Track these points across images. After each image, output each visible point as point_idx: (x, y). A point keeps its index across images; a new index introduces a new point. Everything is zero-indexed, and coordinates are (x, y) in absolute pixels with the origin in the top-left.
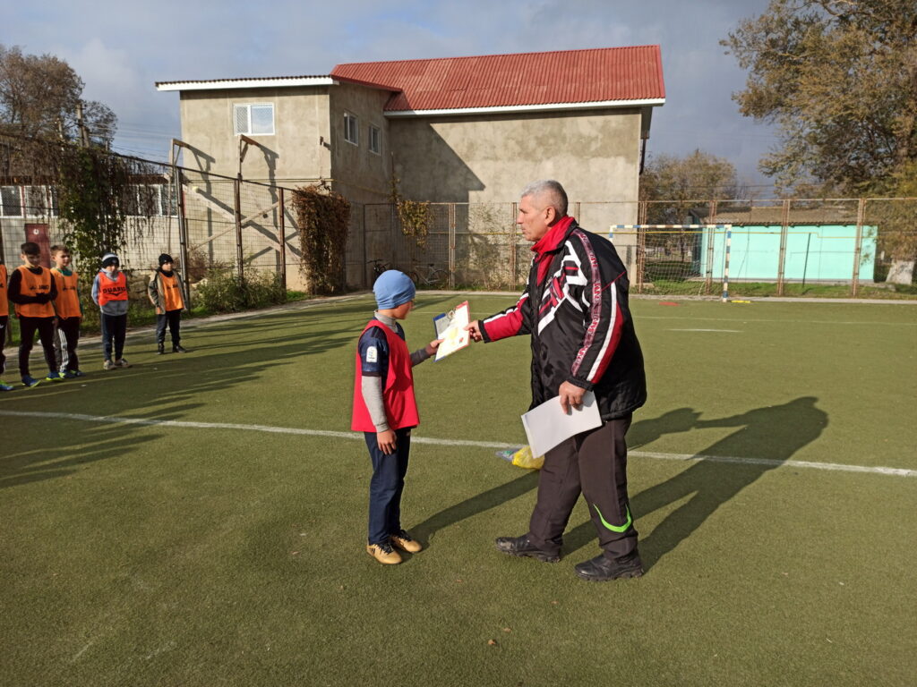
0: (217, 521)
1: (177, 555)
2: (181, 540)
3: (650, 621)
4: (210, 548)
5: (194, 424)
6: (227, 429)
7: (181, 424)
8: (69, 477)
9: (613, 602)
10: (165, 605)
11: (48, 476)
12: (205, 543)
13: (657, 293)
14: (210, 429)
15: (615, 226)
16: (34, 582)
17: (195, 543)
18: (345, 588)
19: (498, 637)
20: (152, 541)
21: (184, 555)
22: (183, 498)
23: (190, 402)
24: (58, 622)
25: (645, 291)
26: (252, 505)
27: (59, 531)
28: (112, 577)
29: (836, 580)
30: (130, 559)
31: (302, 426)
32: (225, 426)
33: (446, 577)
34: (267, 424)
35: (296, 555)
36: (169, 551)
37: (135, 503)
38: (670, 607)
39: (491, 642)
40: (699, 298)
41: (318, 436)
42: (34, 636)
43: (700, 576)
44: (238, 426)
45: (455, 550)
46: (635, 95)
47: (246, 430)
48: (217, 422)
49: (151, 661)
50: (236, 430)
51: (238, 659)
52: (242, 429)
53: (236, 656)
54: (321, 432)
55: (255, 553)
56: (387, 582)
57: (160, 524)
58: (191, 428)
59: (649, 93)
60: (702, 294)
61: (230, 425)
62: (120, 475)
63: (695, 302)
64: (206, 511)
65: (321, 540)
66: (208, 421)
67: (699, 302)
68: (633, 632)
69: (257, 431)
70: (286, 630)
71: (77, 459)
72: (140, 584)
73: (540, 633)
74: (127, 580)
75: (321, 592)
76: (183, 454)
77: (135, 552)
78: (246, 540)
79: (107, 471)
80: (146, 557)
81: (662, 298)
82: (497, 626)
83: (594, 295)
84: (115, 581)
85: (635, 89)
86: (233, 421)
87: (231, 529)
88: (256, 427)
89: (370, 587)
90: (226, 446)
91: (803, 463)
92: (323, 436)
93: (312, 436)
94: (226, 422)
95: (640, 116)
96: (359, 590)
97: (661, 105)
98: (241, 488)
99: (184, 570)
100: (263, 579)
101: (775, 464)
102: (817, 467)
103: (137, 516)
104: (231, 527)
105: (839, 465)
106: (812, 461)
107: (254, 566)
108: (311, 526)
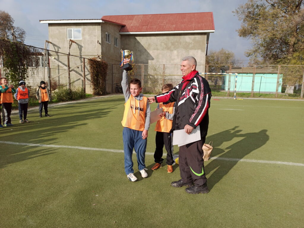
0: (62, 189)
1: (46, 206)
2: (48, 198)
4: (60, 202)
6: (65, 148)
12: (58, 200)
17: (53, 200)
18: (116, 222)
20: (36, 199)
21: (49, 206)
22: (49, 179)
23: (51, 137)
26: (76, 182)
28: (18, 218)
30: (26, 209)
31: (94, 147)
33: (156, 216)
34: (80, 146)
35: (95, 206)
36: (43, 204)
37: (29, 181)
41: (100, 151)
45: (158, 203)
47: (72, 149)
50: (69, 148)
52: (71, 148)
54: (101, 149)
55: (78, 205)
56: (133, 219)
57: (39, 191)
59: (209, 28)
60: (227, 96)
61: (66, 147)
62: (24, 168)
63: (225, 99)
64: (58, 185)
65: (104, 198)
69: (77, 149)
74: (25, 220)
75: (106, 225)
76: (49, 159)
77: (28, 205)
78: (74, 199)
80: (33, 207)
81: (214, 98)
83: (201, 97)
84: (19, 220)
85: (205, 27)
86: (68, 145)
87: (68, 193)
88: (77, 147)
89: (126, 222)
90: (65, 155)
91: (280, 162)
92: (102, 151)
93: (98, 151)
94: (65, 145)
95: (206, 36)
96: (122, 223)
97: (213, 32)
98: (71, 174)
99: (49, 213)
100: (82, 218)
101: (270, 163)
102: (286, 164)
103: (30, 187)
104: (68, 192)
105: (293, 163)
106: (283, 162)
107: (78, 212)
108: (100, 191)
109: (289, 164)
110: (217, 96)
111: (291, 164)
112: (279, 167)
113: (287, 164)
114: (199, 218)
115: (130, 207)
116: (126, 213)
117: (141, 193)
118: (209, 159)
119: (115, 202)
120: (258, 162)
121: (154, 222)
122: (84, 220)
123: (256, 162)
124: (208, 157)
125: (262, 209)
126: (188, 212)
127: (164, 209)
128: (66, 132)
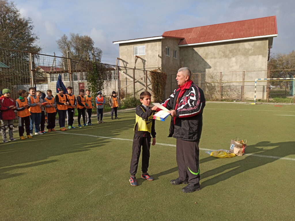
1: (114, 172)
2: (115, 168)
3: (246, 203)
6: (128, 141)
7: (116, 139)
8: (88, 151)
9: (235, 197)
10: (110, 184)
11: (83, 150)
12: (121, 170)
13: (274, 102)
14: (124, 140)
15: (257, 79)
16: (80, 176)
17: (118, 170)
18: (156, 185)
19: (198, 202)
21: (116, 172)
22: (116, 158)
24: (86, 185)
25: (269, 101)
27: (86, 164)
30: (102, 172)
38: (254, 200)
39: (195, 203)
40: (290, 104)
42: (80, 188)
43: (266, 192)
46: (266, 34)
48: (126, 139)
49: (106, 196)
51: (127, 199)
53: (127, 198)
58: (119, 140)
59: (271, 33)
60: (291, 102)
63: (289, 105)
64: (122, 162)
66: (123, 138)
67: (290, 105)
68: (240, 205)
70: (140, 193)
71: (90, 146)
72: (105, 178)
73: (211, 202)
74: (102, 177)
79: (97, 150)
80: (106, 172)
81: (276, 104)
82: (198, 199)
84: (99, 177)
85: (266, 32)
95: (267, 41)
96: (160, 185)
97: (276, 36)
99: (115, 176)
103: (105, 162)
110: (282, 102)
128: (128, 130)
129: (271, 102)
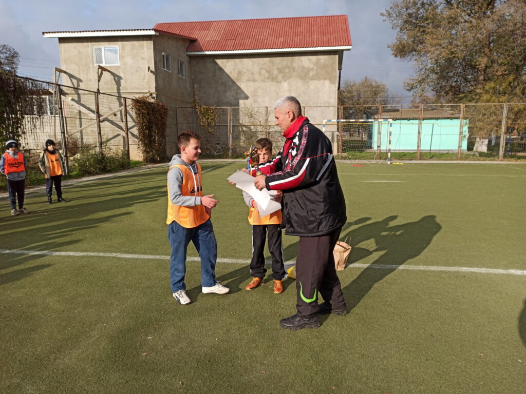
0: (87, 329)
1: (58, 360)
2: (61, 347)
4: (83, 352)
5: (71, 254)
6: (94, 256)
7: (63, 253)
12: (79, 348)
13: (350, 159)
14: (83, 257)
15: (326, 121)
17: (71, 349)
18: (183, 384)
20: (39, 349)
21: (63, 360)
22: (63, 312)
23: (68, 239)
25: (342, 158)
26: (113, 315)
28: (8, 383)
29: (515, 358)
30: (22, 366)
31: (145, 253)
32: (92, 254)
33: (254, 368)
34: (121, 252)
35: (145, 356)
36: (52, 357)
37: (28, 317)
40: (374, 161)
41: (156, 260)
44: (101, 254)
45: (258, 346)
46: (335, 43)
47: (107, 257)
48: (87, 251)
50: (101, 257)
52: (104, 257)
54: (158, 257)
55: (115, 357)
56: (212, 377)
57: (46, 334)
58: (69, 257)
59: (342, 43)
60: (376, 159)
61: (95, 254)
62: (18, 295)
63: (372, 164)
64: (80, 322)
65: (162, 342)
66: (81, 251)
67: (374, 164)
69: (114, 257)
74: (19, 386)
75: (165, 388)
76: (64, 277)
77: (26, 360)
78: (108, 345)
79: (9, 292)
80: (35, 363)
81: (353, 162)
85: (334, 40)
86: (98, 251)
87: (97, 336)
88: (114, 255)
89: (200, 381)
90: (93, 269)
91: (466, 268)
92: (159, 260)
93: (152, 260)
94: (93, 252)
95: (337, 56)
96: (193, 384)
97: (349, 50)
98: (104, 302)
99: (63, 373)
100: (122, 378)
101: (450, 270)
102: (475, 271)
103: (29, 328)
104: (98, 334)
105: (488, 270)
106: (471, 267)
107: (115, 368)
108: (155, 330)
109: (480, 271)
110: (359, 158)
111: (484, 270)
112: (464, 276)
113: (477, 271)
114: (328, 369)
115: (208, 356)
116: (200, 367)
117: (228, 331)
118: (345, 267)
119: (182, 348)
120: (428, 269)
121: (249, 380)
122: (127, 382)
123: (426, 269)
124: (344, 263)
125: (436, 349)
126: (309, 360)
127: (268, 356)
128: (95, 229)
129: (345, 158)
